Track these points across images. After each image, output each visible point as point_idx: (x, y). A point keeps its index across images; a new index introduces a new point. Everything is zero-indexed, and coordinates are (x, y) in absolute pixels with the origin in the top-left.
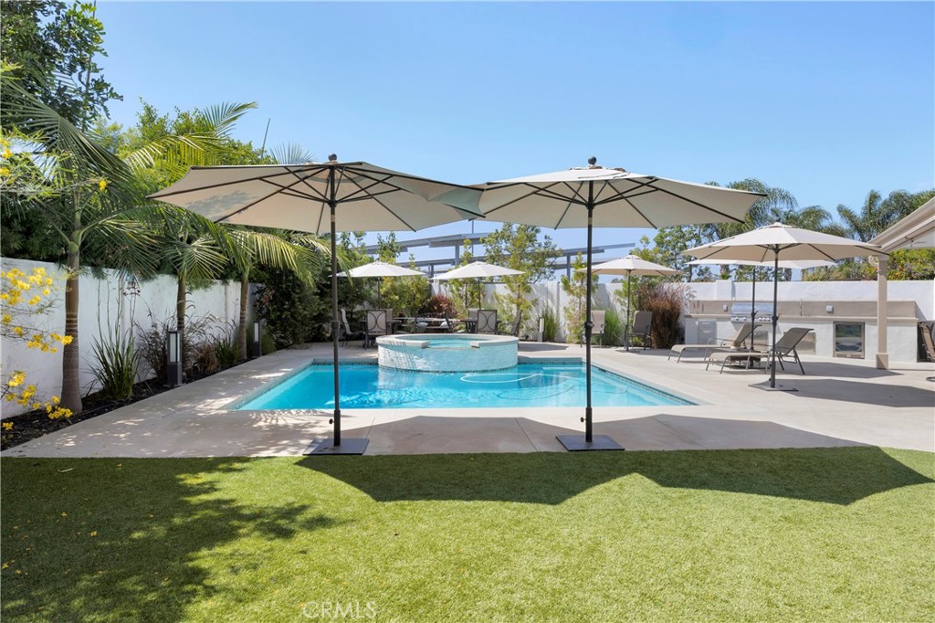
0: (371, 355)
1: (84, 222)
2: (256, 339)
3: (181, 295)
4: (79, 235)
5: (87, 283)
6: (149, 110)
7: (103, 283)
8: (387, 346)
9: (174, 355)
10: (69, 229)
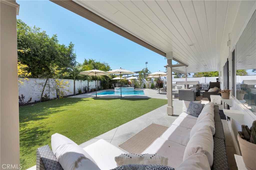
0: (114, 90)
1: (76, 75)
2: (100, 88)
3: (88, 82)
4: (75, 77)
5: (76, 81)
6: (85, 59)
7: (78, 81)
8: (116, 89)
9: (87, 90)
10: (74, 76)
